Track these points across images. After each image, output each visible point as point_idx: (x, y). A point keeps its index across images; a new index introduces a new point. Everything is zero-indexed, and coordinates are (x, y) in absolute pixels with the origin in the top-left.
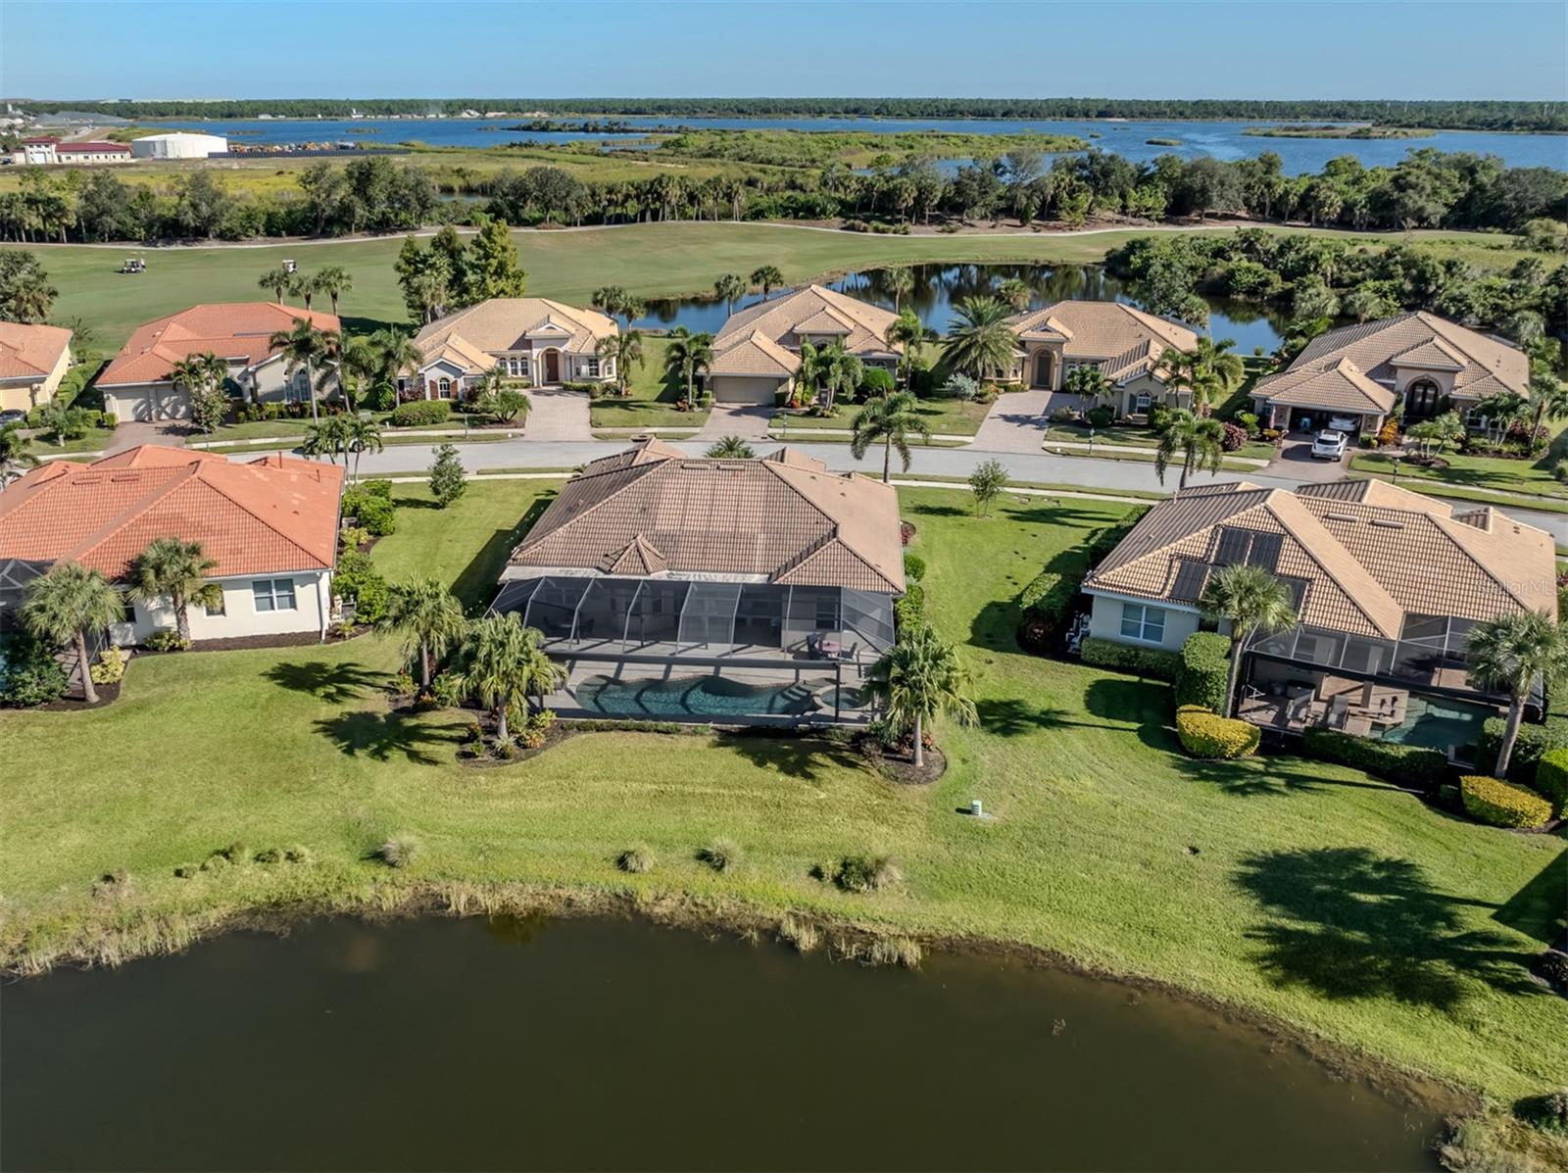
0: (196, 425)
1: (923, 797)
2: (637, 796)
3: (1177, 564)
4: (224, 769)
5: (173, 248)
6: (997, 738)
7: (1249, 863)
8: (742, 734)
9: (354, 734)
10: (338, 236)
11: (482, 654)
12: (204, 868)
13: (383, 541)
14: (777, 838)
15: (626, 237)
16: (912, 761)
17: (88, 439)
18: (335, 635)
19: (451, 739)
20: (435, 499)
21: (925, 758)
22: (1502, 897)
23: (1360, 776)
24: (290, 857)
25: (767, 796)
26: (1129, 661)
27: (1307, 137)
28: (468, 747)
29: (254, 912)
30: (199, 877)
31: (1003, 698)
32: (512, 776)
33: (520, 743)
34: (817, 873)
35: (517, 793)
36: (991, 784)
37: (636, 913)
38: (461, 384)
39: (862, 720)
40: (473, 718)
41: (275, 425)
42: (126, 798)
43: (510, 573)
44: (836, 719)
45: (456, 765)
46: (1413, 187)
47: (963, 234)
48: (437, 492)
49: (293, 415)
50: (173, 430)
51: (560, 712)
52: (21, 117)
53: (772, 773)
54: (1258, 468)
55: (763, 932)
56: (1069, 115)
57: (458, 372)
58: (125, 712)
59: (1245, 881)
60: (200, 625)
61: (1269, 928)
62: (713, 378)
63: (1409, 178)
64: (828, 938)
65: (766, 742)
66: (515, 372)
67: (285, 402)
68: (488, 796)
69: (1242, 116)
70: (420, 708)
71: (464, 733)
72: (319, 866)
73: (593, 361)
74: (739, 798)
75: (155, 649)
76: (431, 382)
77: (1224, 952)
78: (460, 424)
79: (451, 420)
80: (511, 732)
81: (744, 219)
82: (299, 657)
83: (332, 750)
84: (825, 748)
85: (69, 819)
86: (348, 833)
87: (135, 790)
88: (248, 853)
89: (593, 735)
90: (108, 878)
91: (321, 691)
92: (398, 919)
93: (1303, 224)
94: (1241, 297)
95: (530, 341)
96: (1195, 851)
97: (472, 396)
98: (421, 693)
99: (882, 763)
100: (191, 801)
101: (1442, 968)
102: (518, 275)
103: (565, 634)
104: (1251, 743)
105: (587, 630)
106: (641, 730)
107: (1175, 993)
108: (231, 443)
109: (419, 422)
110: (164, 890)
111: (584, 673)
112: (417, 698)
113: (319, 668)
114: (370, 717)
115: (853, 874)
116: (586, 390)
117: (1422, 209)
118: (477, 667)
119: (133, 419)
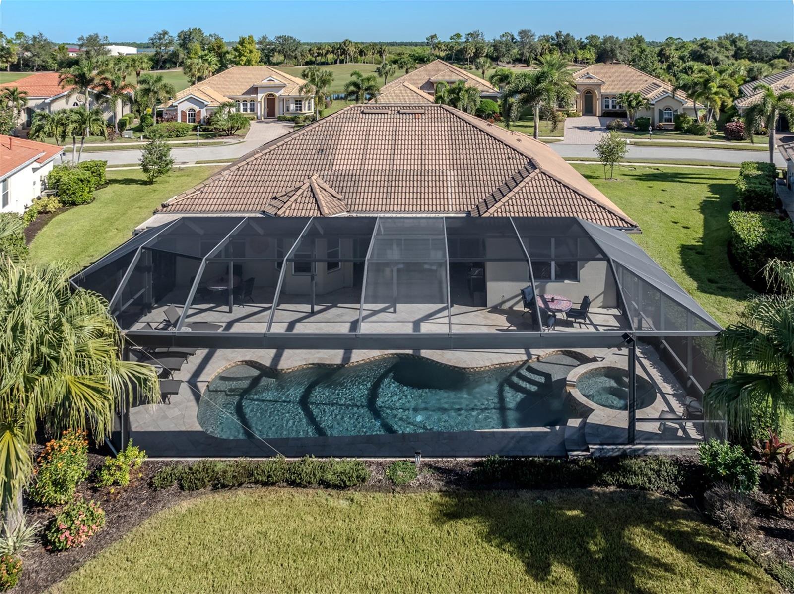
10: (169, 69)
13: (75, 209)
20: (146, 177)
38: (204, 114)
46: (711, 48)
57: (201, 104)
63: (708, 44)
73: (298, 102)
76: (182, 111)
95: (257, 89)
97: (209, 121)
116: (293, 118)
117: (716, 58)
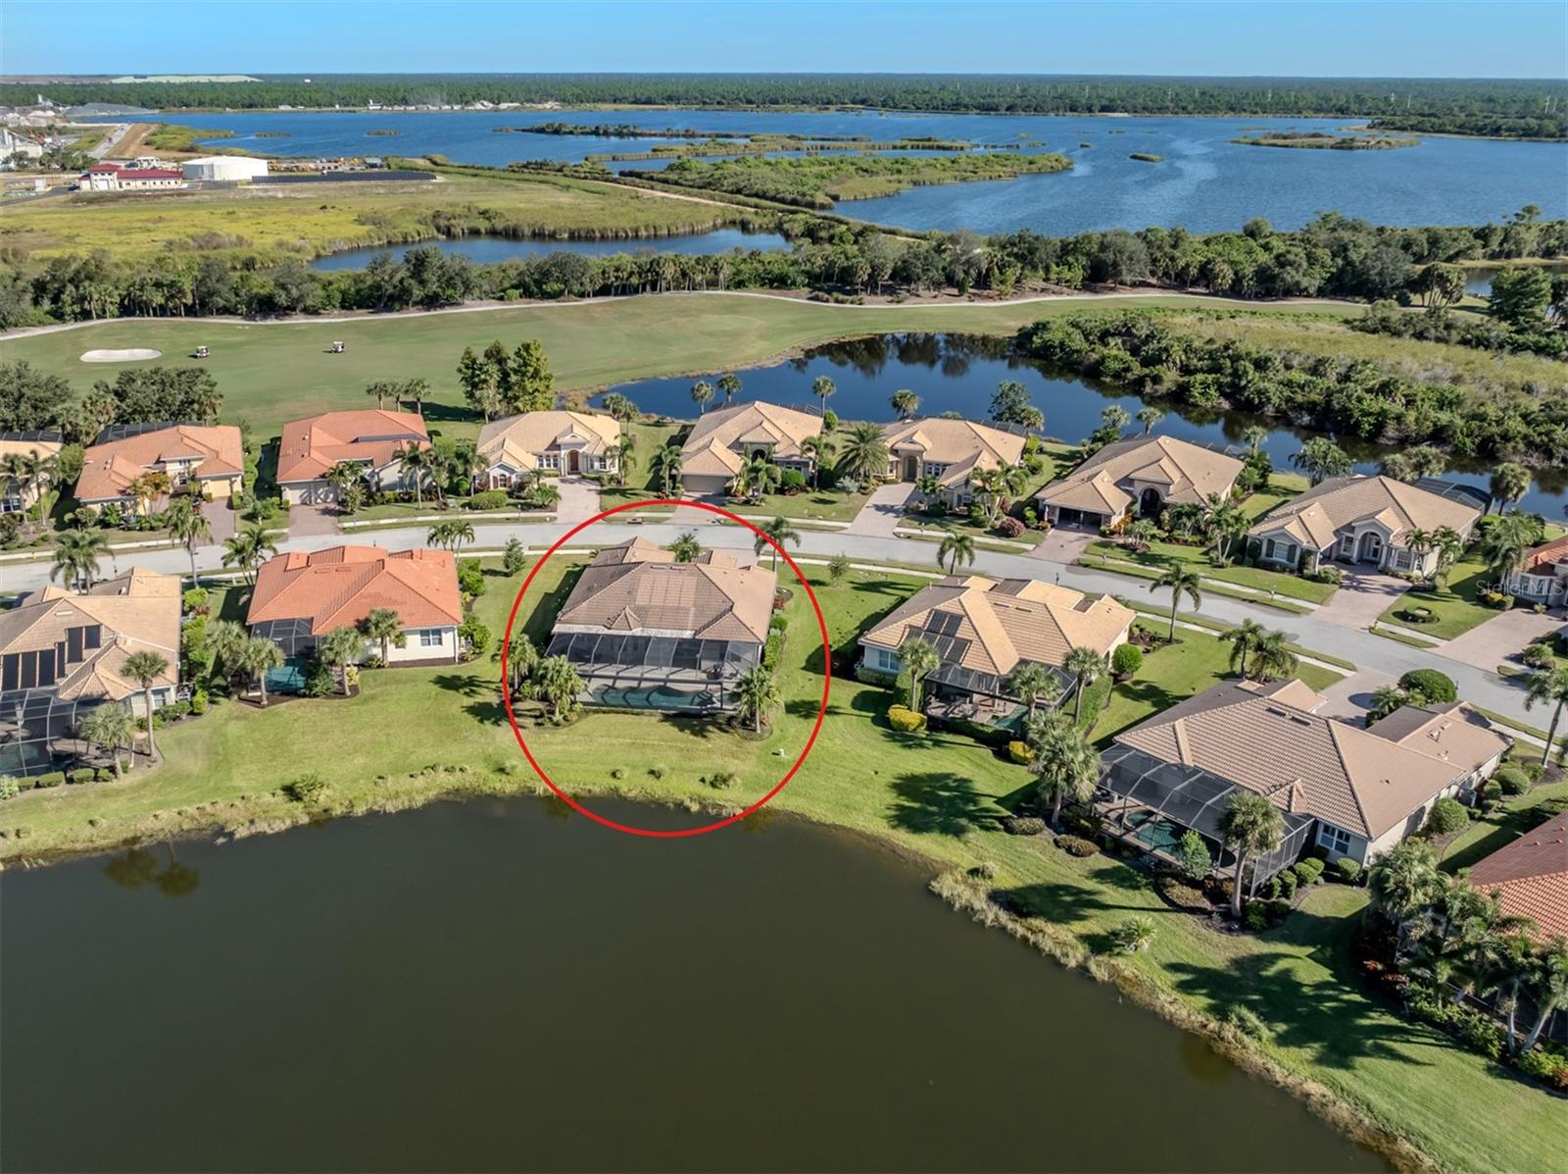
0: (342, 509)
1: (757, 747)
2: (621, 744)
3: (908, 630)
4: (423, 729)
5: (269, 322)
6: (801, 720)
7: (899, 778)
8: (675, 716)
9: (482, 712)
10: (398, 311)
11: (549, 676)
12: (422, 774)
13: (479, 599)
14: (686, 765)
15: (629, 310)
16: (755, 730)
17: (274, 518)
18: (463, 659)
19: (531, 716)
20: (506, 570)
21: (762, 729)
22: (1002, 794)
23: (970, 741)
24: (461, 770)
25: (683, 746)
26: (881, 680)
27: (1292, 147)
28: (540, 721)
29: (448, 793)
30: (420, 777)
31: (810, 699)
32: (562, 734)
33: (565, 718)
34: (703, 780)
35: (564, 742)
36: (792, 742)
37: (620, 796)
38: (514, 479)
39: (735, 710)
40: (541, 706)
41: (393, 508)
42: (380, 742)
43: (557, 629)
44: (721, 709)
45: (535, 729)
46: (1291, 264)
47: (910, 305)
48: (507, 567)
49: (404, 501)
50: (327, 512)
51: (585, 704)
52: (51, 109)
53: (687, 735)
54: (1025, 550)
55: (676, 804)
56: (1073, 109)
57: (512, 471)
58: (365, 701)
59: (895, 786)
60: (394, 654)
61: (897, 805)
62: (683, 476)
63: (1289, 256)
64: (704, 807)
65: (686, 720)
66: (549, 465)
67: (398, 491)
68: (551, 743)
69: (1245, 110)
70: (514, 700)
71: (538, 713)
72: (474, 774)
73: (602, 460)
74: (671, 747)
75: (370, 667)
76: (494, 478)
77: (875, 814)
78: (515, 509)
79: (508, 505)
80: (561, 713)
81: (728, 288)
82: (448, 671)
83: (473, 721)
84: (715, 724)
85: (356, 752)
86: (485, 760)
87: (384, 739)
88: (442, 768)
89: (601, 715)
90: (380, 778)
91: (462, 691)
92: (513, 797)
93: (1203, 290)
94: (1108, 380)
95: (559, 446)
96: (876, 773)
97: (521, 487)
98: (514, 693)
99: (740, 731)
100: (411, 744)
101: (963, 821)
102: (548, 378)
103: (588, 661)
104: (921, 724)
105: (598, 659)
106: (625, 713)
107: (850, 830)
108: (368, 523)
109: (487, 508)
110: (404, 783)
111: (595, 684)
112: (512, 695)
113: (457, 678)
114: (489, 705)
115: (719, 781)
116: (598, 479)
117: (1299, 282)
118: (546, 682)
119: (299, 502)
